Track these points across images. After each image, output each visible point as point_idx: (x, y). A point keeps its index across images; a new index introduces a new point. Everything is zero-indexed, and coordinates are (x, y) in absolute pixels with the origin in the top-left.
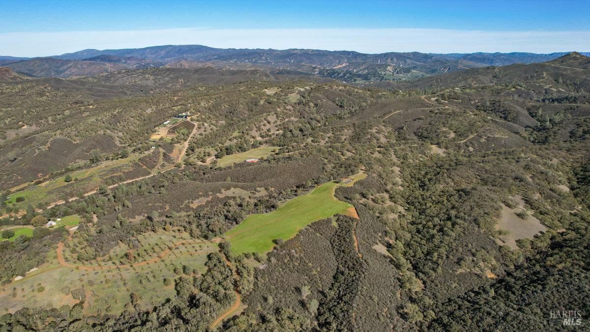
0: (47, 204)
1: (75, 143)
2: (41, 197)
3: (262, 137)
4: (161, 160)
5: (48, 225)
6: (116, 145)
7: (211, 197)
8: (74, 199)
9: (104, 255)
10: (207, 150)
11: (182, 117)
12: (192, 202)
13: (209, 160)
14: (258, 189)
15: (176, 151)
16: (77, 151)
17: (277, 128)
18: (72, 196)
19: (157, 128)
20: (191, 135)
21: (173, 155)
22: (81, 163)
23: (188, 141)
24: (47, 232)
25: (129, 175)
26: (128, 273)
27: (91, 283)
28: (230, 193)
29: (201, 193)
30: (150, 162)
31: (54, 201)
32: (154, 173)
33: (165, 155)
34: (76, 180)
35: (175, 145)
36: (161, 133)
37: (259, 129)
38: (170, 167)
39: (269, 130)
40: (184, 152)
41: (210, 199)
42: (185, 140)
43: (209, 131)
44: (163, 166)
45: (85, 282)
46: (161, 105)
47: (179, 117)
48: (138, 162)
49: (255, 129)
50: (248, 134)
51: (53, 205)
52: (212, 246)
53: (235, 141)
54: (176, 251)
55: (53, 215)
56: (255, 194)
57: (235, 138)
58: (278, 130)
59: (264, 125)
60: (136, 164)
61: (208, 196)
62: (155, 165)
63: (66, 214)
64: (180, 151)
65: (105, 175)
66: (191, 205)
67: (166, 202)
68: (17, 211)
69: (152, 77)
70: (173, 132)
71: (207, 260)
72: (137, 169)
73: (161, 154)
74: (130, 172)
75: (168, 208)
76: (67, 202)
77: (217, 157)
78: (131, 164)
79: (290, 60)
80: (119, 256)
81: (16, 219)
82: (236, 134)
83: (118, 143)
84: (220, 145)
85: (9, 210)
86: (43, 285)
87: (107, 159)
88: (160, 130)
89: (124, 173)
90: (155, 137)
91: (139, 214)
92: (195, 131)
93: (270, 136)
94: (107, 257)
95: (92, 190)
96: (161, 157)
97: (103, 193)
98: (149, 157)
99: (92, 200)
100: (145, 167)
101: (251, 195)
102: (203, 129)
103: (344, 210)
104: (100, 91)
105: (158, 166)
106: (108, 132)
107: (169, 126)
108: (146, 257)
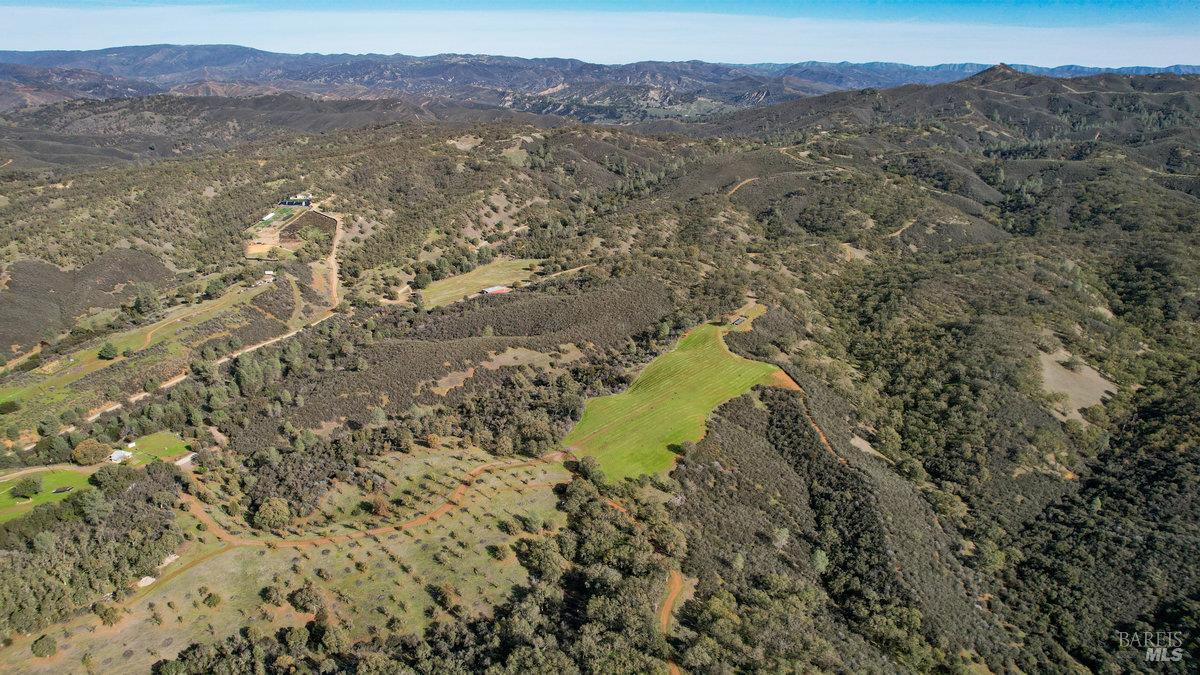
0: (81, 413)
1: (66, 269)
3: (490, 240)
4: (298, 300)
5: (114, 460)
6: (169, 272)
7: (471, 370)
8: (140, 396)
9: (309, 512)
10: (388, 274)
11: (299, 203)
12: (435, 384)
14: (562, 347)
15: (318, 278)
17: (514, 221)
18: (134, 391)
19: (251, 230)
20: (336, 242)
21: (317, 287)
22: (107, 315)
23: (334, 255)
28: (508, 360)
29: (447, 364)
30: (279, 307)
31: (96, 404)
32: (295, 327)
33: (301, 286)
35: (310, 265)
36: (264, 241)
37: (478, 224)
38: (324, 313)
39: (499, 226)
41: (470, 374)
42: (328, 253)
43: (369, 233)
44: (308, 311)
46: (233, 179)
47: (291, 203)
48: (252, 307)
49: (471, 224)
50: (458, 236)
51: (95, 414)
52: (550, 471)
53: (438, 251)
54: (482, 488)
56: (558, 356)
57: (436, 244)
58: (517, 225)
59: (487, 215)
60: (250, 311)
61: (465, 368)
64: (326, 277)
65: (194, 338)
66: (435, 390)
69: (158, 118)
70: (292, 237)
71: (556, 499)
72: (257, 322)
73: (295, 286)
74: (244, 328)
75: (386, 399)
76: (127, 404)
77: (414, 285)
78: (237, 310)
79: (446, 79)
80: (348, 512)
81: (20, 453)
82: (433, 236)
83: (172, 267)
84: (411, 261)
87: (172, 303)
88: (260, 234)
89: (233, 331)
90: (257, 251)
91: (328, 418)
92: (340, 234)
93: (505, 238)
94: (316, 516)
95: (175, 374)
96: (297, 293)
97: (207, 378)
98: (273, 294)
100: (269, 315)
101: (553, 360)
102: (356, 229)
103: (766, 377)
104: (54, 149)
105: (298, 312)
106: (139, 242)
108: (420, 506)
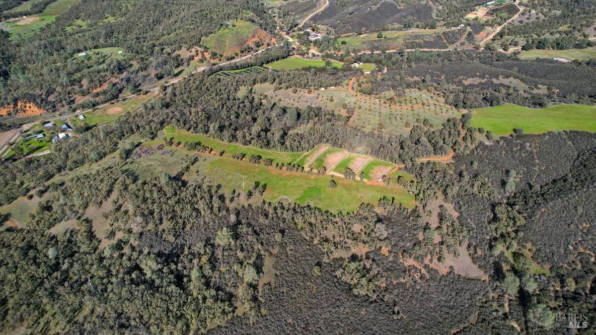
0: (359, 51)
1: (400, 8)
2: (357, 44)
4: (463, 39)
5: (353, 66)
7: (486, 80)
8: (378, 52)
9: (377, 94)
10: (516, 39)
12: (466, 79)
13: (512, 50)
15: (483, 34)
16: (398, 15)
18: (378, 50)
19: (477, 7)
20: (510, 20)
21: (477, 37)
22: (397, 26)
23: (503, 26)
24: (350, 69)
25: (428, 44)
26: (385, 110)
27: (360, 108)
28: (506, 81)
29: (478, 74)
30: (451, 38)
31: (365, 50)
32: (451, 48)
33: (470, 34)
34: (385, 38)
35: (486, 27)
36: (479, 13)
38: (469, 47)
40: (491, 37)
41: (483, 81)
42: (500, 25)
43: (533, 19)
44: (463, 44)
45: (357, 105)
48: (441, 35)
50: (579, 31)
51: (362, 53)
52: (457, 114)
53: (557, 35)
54: (426, 108)
55: (358, 60)
56: (532, 89)
57: (560, 32)
60: (439, 37)
61: (483, 78)
62: (456, 42)
63: (367, 61)
64: (488, 35)
65: (408, 39)
66: (464, 82)
67: (444, 72)
68: (339, 51)
70: (492, 14)
72: (437, 42)
73: (467, 33)
74: (430, 42)
75: (443, 77)
76: (373, 53)
77: (524, 48)
78: (434, 35)
80: (386, 98)
81: (337, 56)
82: (564, 28)
83: (434, 15)
84: (535, 36)
85: (335, 49)
86: (333, 98)
87: (418, 27)
88: (480, 10)
89: (425, 41)
90: (471, 16)
91: (418, 76)
92: (516, 17)
94: (378, 96)
95: (393, 49)
96: (465, 36)
97: (401, 53)
98: (453, 33)
99: (390, 57)
100: (445, 41)
101: (529, 89)
105: (458, 44)
106: (431, 2)
107: (491, 7)
108: (403, 105)
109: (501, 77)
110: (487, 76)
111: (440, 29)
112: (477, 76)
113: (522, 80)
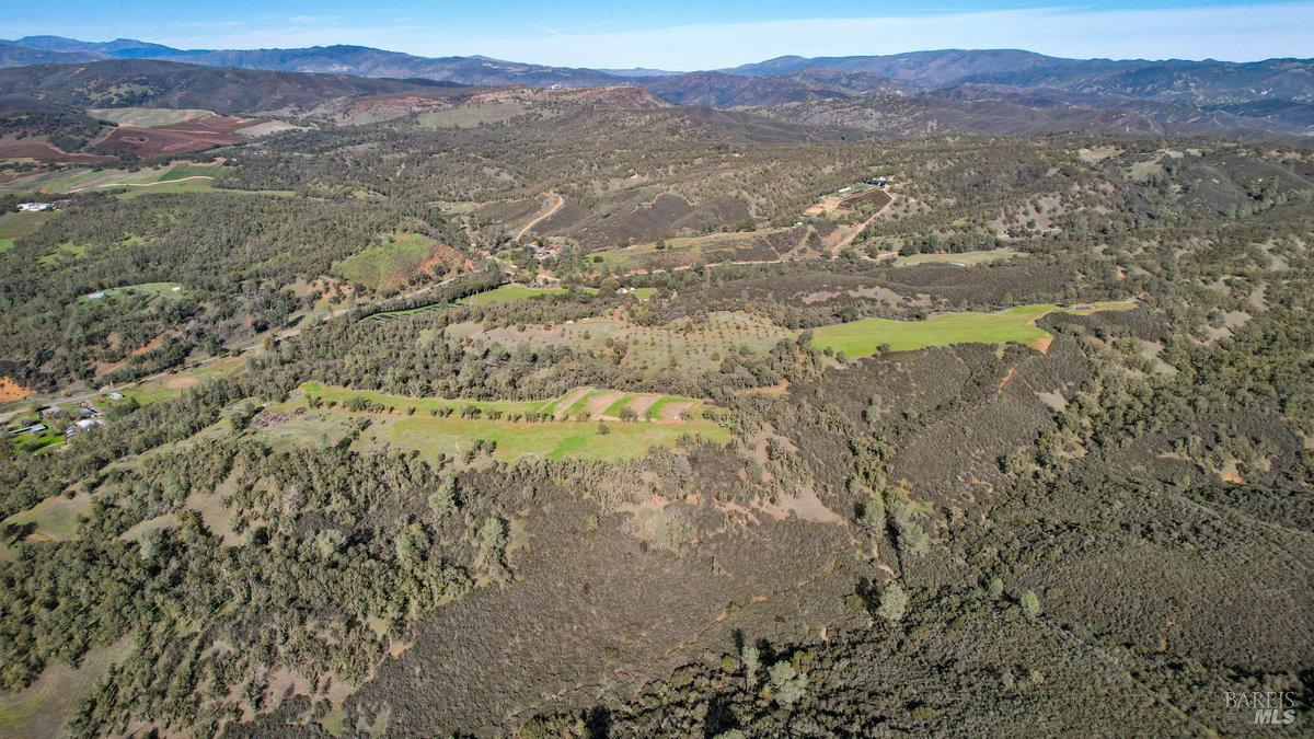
0: (626, 270)
1: (692, 204)
2: (621, 260)
3: (1011, 234)
4: (803, 244)
5: (617, 291)
7: (838, 293)
8: (660, 271)
9: (662, 325)
10: (889, 241)
11: (876, 183)
12: (807, 296)
13: (882, 256)
14: (919, 295)
15: (835, 235)
16: (689, 216)
17: (1050, 222)
18: (659, 267)
19: (823, 198)
20: (877, 215)
21: (828, 240)
22: (689, 231)
23: (867, 223)
24: (615, 295)
25: (744, 254)
28: (870, 293)
29: (825, 286)
30: (783, 244)
31: (636, 269)
32: (784, 258)
33: (813, 236)
34: (670, 247)
35: (840, 226)
36: (830, 206)
37: (1010, 219)
38: (813, 255)
39: (1031, 224)
40: (850, 239)
41: (835, 296)
42: (862, 222)
43: (913, 211)
44: (803, 251)
47: (870, 182)
48: (765, 240)
49: (1003, 217)
50: (982, 226)
51: (632, 273)
52: (790, 336)
55: (628, 283)
56: (909, 301)
57: (954, 228)
58: (1051, 227)
59: (1026, 213)
60: (762, 243)
61: (835, 291)
62: (791, 249)
63: (642, 285)
64: (844, 237)
65: (710, 248)
66: (804, 299)
67: (771, 289)
68: (591, 272)
70: (848, 207)
72: (761, 248)
73: (808, 235)
74: (748, 251)
75: (770, 295)
76: (650, 273)
77: (901, 253)
78: (753, 240)
81: (588, 280)
82: (960, 222)
83: (752, 213)
84: (917, 235)
85: (584, 269)
87: (724, 230)
88: (827, 201)
89: (738, 250)
90: (814, 211)
92: (886, 209)
93: (1029, 235)
95: (686, 264)
96: (806, 238)
97: (699, 270)
98: (785, 236)
99: (681, 276)
100: (773, 248)
101: (904, 302)
102: (903, 207)
103: (1029, 339)
104: (766, 132)
105: (795, 251)
107: (845, 195)
109: (860, 288)
110: (839, 287)
111: (763, 231)
112: (823, 289)
113: (893, 289)
